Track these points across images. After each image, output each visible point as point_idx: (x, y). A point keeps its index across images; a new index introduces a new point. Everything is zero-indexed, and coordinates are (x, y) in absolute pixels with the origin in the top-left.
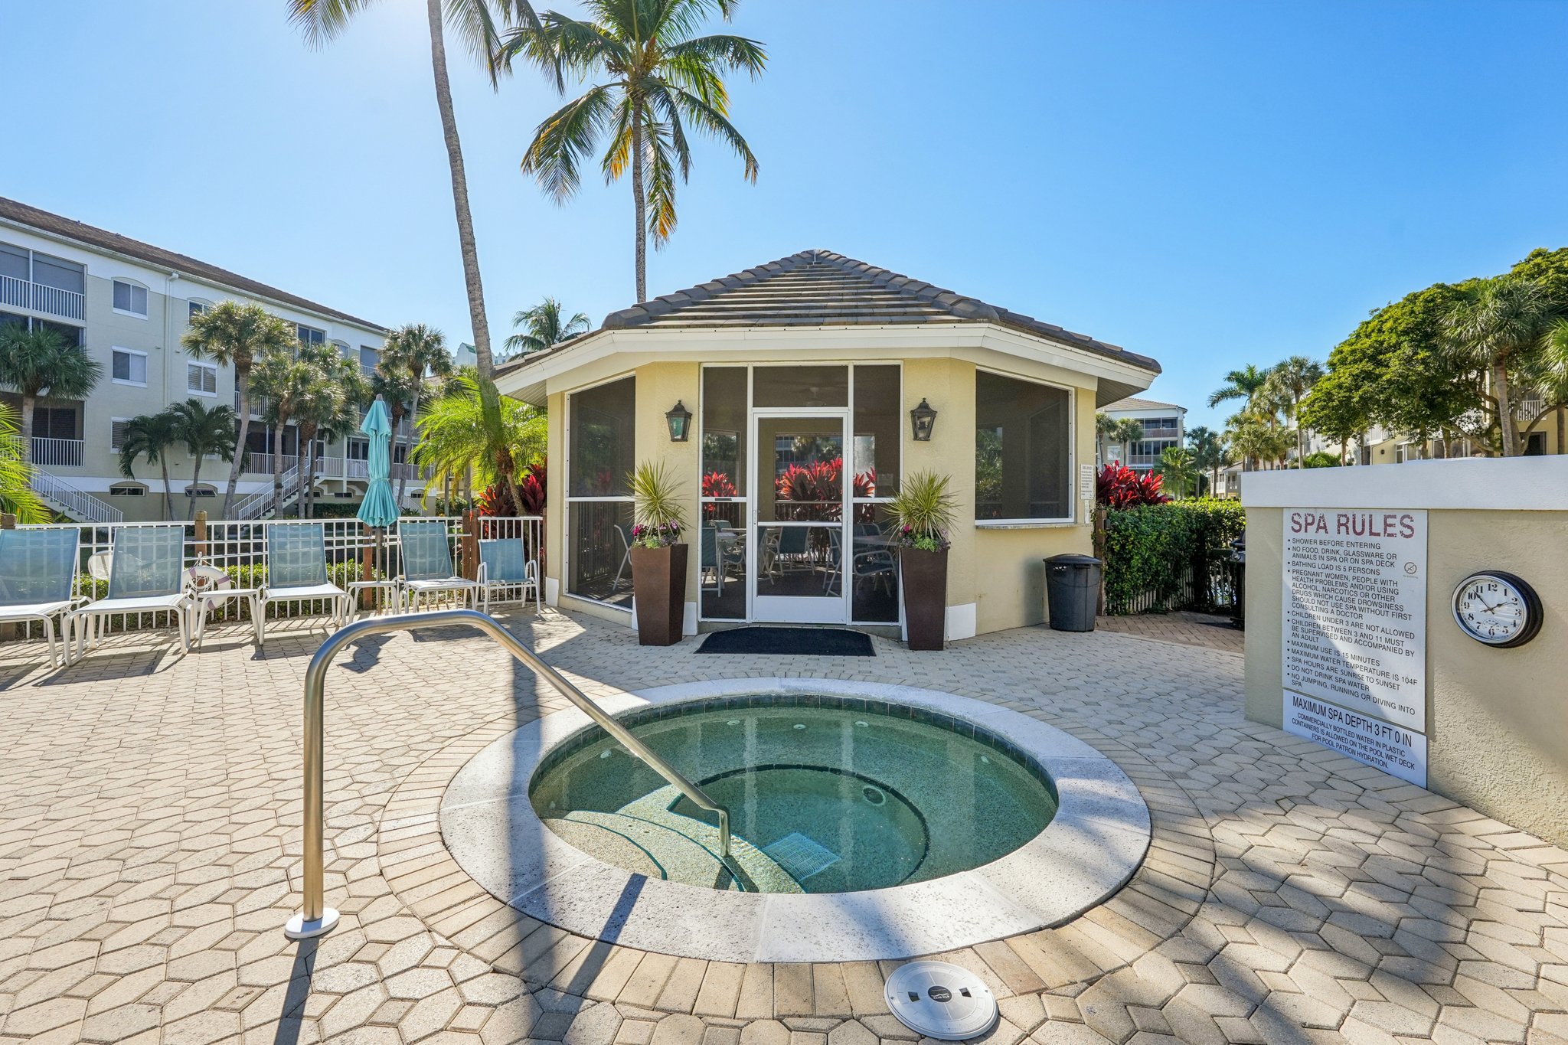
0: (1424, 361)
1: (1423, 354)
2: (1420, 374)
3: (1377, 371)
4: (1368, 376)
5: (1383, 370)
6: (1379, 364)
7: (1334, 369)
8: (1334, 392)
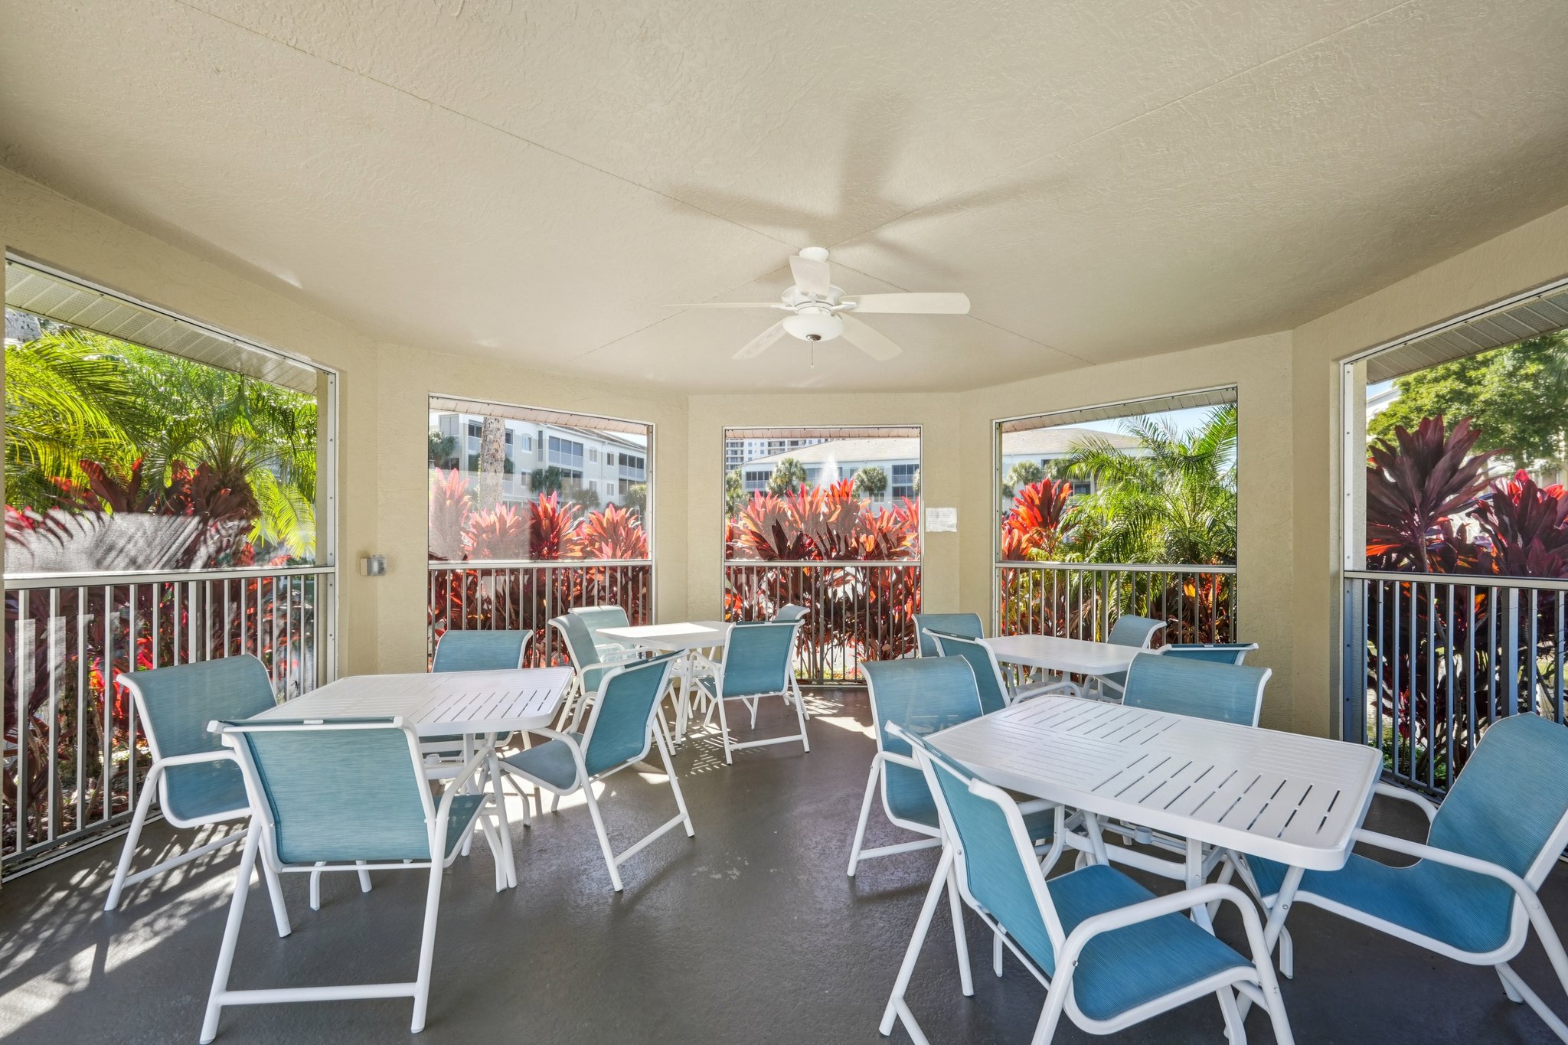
0: (1534, 377)
1: (1532, 368)
2: (1527, 393)
3: (1470, 390)
4: (1457, 396)
5: (1479, 388)
6: (1470, 382)
7: (1407, 390)
8: (1412, 416)
